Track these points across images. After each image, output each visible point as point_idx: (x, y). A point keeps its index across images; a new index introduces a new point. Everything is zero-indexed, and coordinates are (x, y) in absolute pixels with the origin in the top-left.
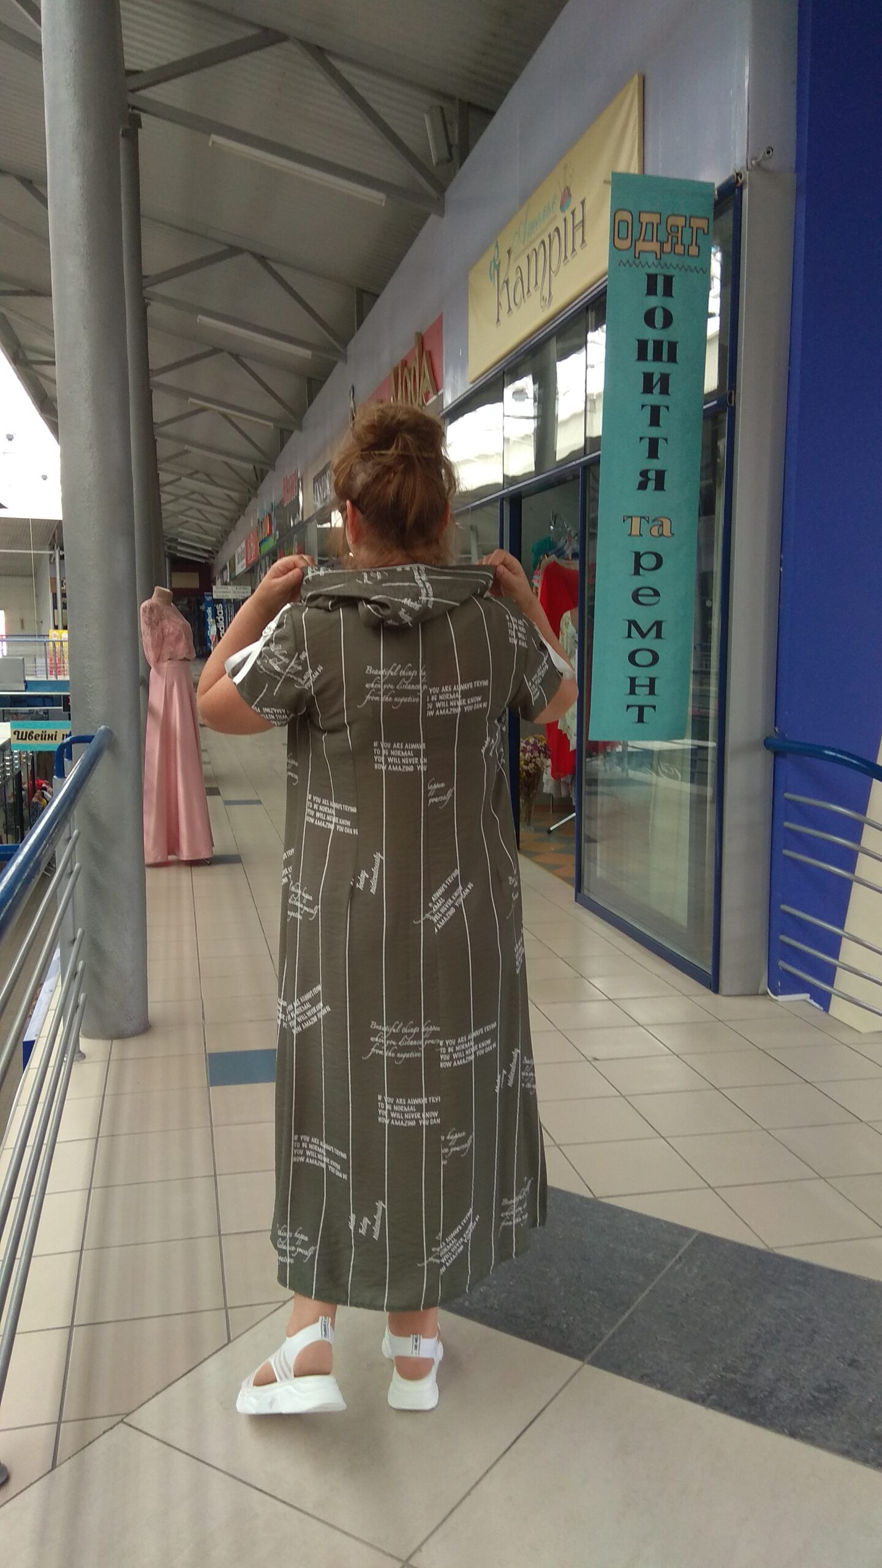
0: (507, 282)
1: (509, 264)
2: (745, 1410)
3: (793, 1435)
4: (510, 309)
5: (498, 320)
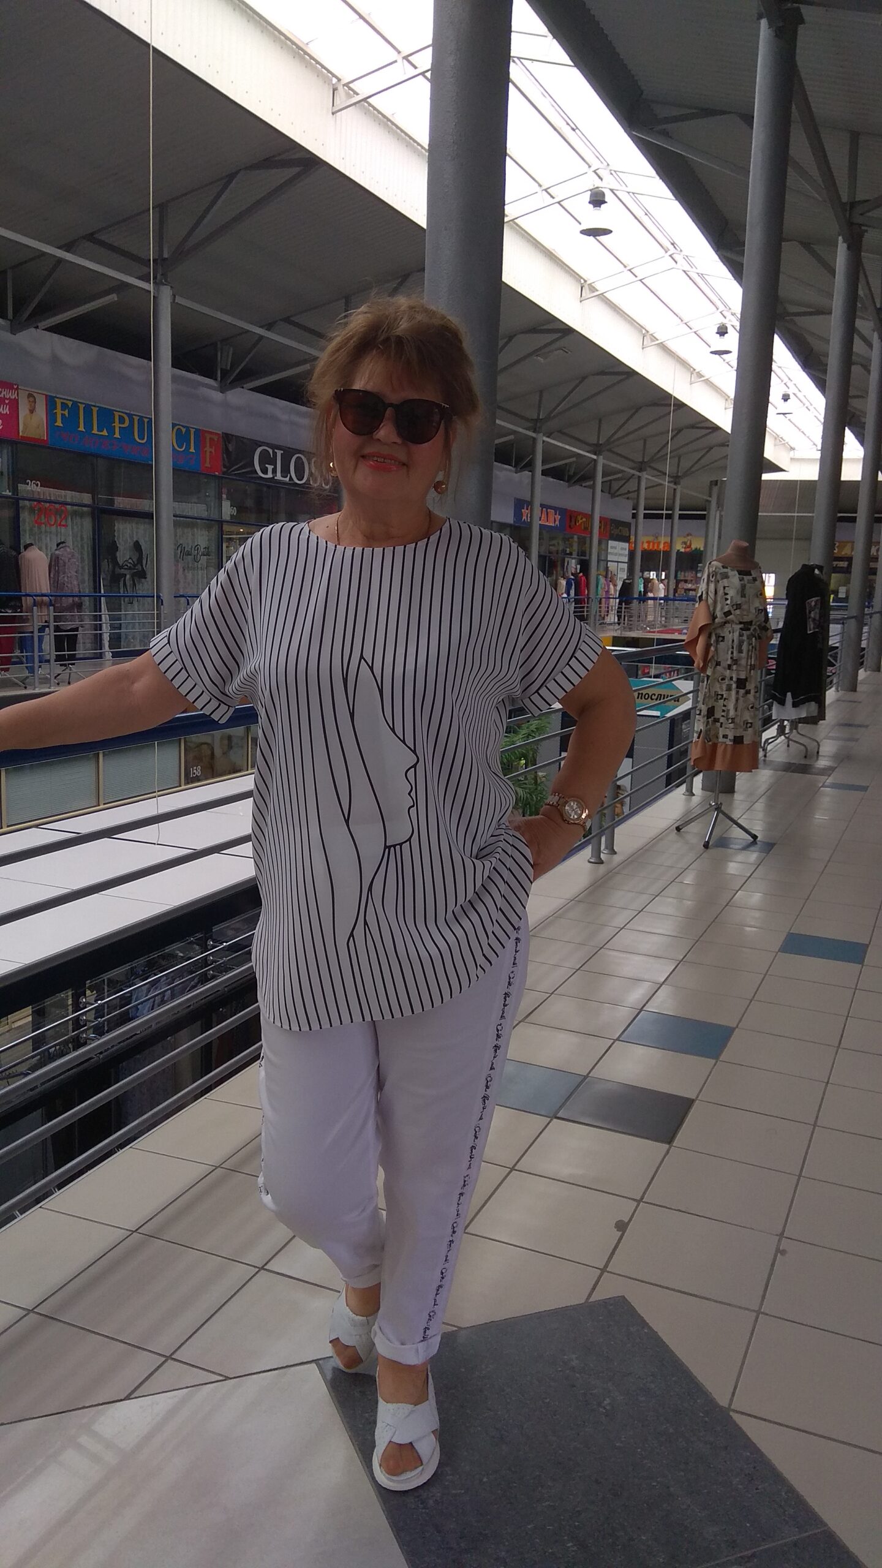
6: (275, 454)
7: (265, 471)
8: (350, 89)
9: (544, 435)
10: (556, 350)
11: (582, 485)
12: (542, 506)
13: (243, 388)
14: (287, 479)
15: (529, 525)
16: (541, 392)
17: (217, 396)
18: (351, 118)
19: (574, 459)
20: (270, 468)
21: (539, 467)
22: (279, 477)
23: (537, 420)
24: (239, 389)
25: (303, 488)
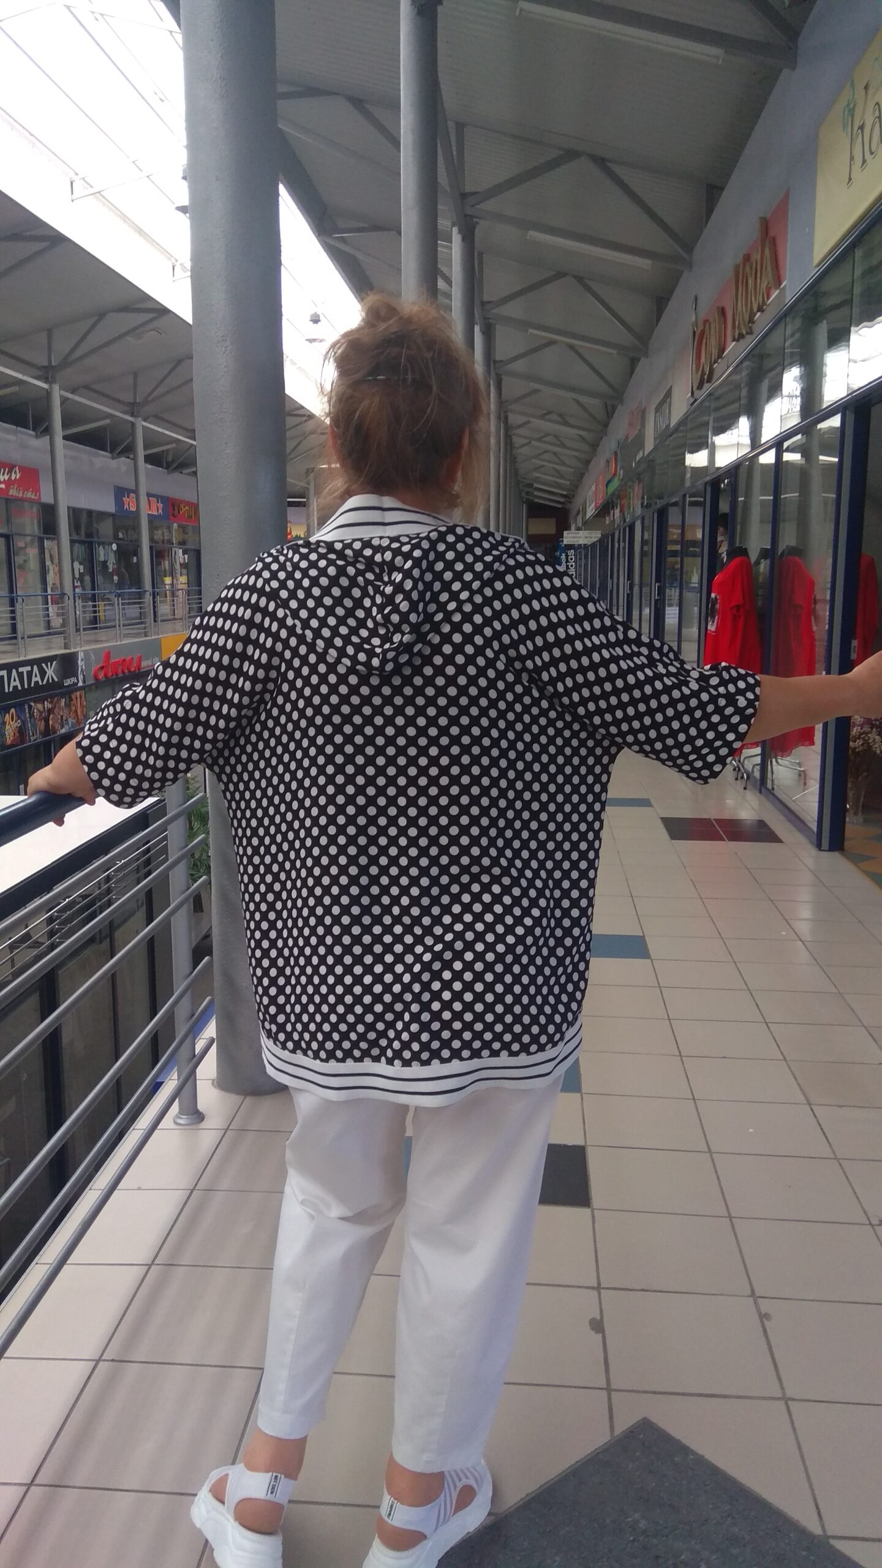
0: (862, 128)
1: (866, 103)
4: (864, 161)
5: (850, 179)
9: (145, 420)
10: (151, 330)
11: (182, 473)
15: (136, 515)
16: (135, 375)
19: (174, 445)
21: (141, 453)
23: (133, 404)
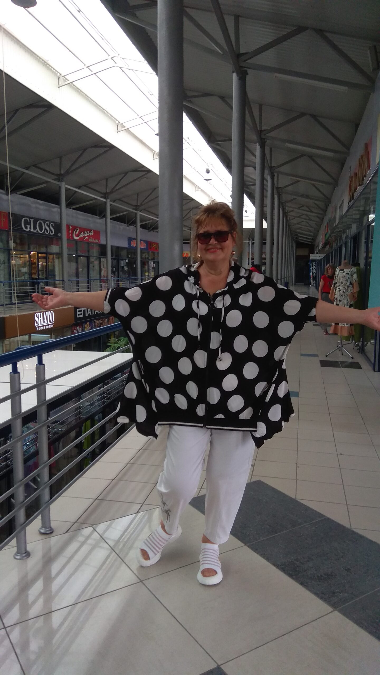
2: (291, 572)
3: (302, 584)
6: (30, 221)
7: (26, 228)
8: (65, 78)
9: (140, 212)
10: (144, 178)
11: (154, 231)
12: (141, 240)
13: (16, 193)
14: (36, 231)
15: (136, 248)
16: (138, 194)
17: (5, 197)
18: (66, 89)
19: (151, 221)
20: (28, 226)
21: (139, 224)
22: (32, 230)
23: (136, 206)
24: (15, 194)
25: (43, 234)
